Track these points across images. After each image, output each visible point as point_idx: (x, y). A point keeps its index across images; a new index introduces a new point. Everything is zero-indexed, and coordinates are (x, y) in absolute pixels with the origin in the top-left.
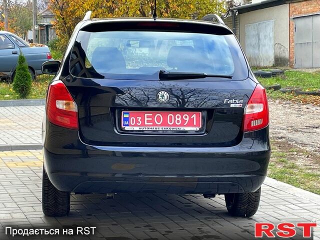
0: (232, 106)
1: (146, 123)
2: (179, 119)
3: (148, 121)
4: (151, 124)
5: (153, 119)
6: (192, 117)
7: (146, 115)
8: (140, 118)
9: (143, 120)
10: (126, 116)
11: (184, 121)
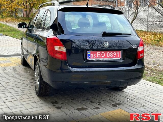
0: (134, 48)
1: (98, 57)
2: (112, 54)
3: (99, 56)
4: (100, 57)
5: (101, 55)
6: (117, 53)
7: (98, 53)
8: (95, 54)
9: (96, 55)
10: (89, 53)
11: (114, 55)
